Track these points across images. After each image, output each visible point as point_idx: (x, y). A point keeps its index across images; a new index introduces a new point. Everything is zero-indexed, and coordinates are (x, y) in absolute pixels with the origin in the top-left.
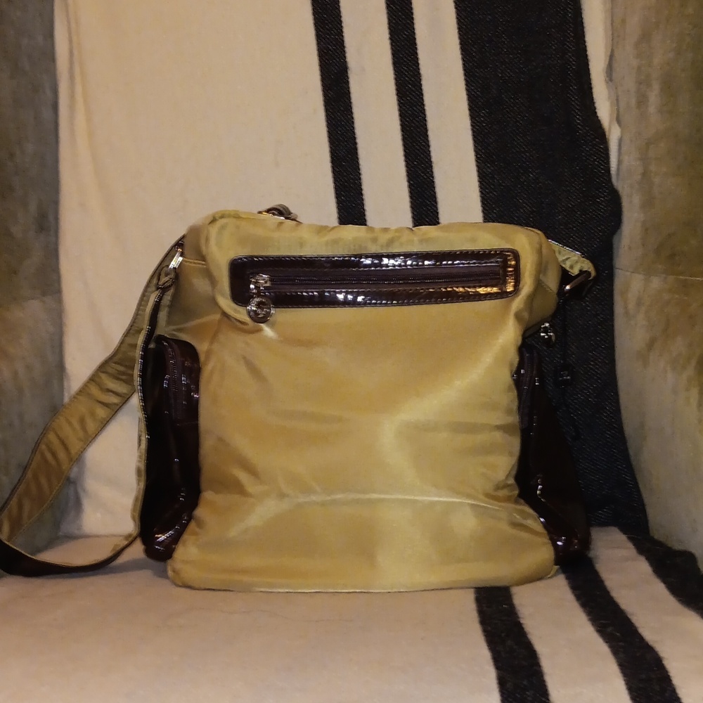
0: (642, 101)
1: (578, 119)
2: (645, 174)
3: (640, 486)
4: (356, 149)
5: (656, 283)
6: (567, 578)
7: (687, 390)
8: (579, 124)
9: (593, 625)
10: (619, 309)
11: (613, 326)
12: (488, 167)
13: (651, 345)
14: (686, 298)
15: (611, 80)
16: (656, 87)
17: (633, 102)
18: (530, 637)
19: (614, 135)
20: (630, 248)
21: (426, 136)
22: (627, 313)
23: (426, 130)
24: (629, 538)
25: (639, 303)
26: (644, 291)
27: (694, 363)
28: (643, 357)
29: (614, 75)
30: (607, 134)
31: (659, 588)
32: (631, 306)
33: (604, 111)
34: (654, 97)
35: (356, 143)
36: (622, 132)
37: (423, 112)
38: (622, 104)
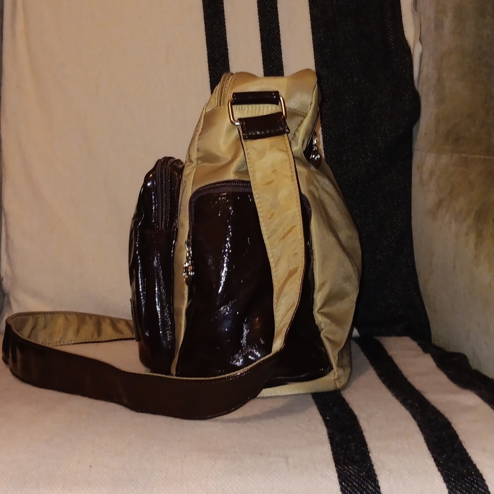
0: (439, 26)
1: (391, 38)
2: (439, 80)
3: (427, 308)
4: (227, 54)
5: (444, 159)
6: (375, 369)
7: (467, 235)
8: (392, 42)
9: (397, 399)
10: (415, 180)
11: (411, 192)
12: (325, 71)
13: (439, 204)
14: (467, 170)
15: (416, 10)
16: (450, 15)
17: (432, 26)
18: (351, 406)
19: (417, 50)
20: (426, 134)
21: (280, 46)
22: (421, 181)
23: (280, 42)
24: (419, 344)
25: (432, 173)
26: (436, 165)
27: (473, 215)
28: (433, 213)
29: (418, 7)
30: (412, 51)
31: (442, 378)
32: (425, 176)
33: (410, 32)
34: (448, 23)
35: (227, 50)
36: (423, 49)
37: (278, 27)
38: (424, 28)
